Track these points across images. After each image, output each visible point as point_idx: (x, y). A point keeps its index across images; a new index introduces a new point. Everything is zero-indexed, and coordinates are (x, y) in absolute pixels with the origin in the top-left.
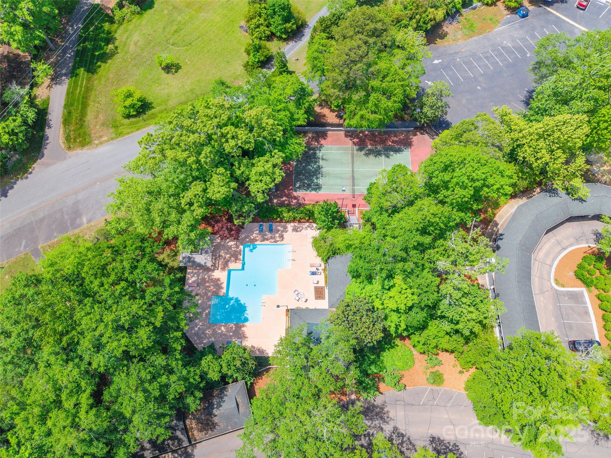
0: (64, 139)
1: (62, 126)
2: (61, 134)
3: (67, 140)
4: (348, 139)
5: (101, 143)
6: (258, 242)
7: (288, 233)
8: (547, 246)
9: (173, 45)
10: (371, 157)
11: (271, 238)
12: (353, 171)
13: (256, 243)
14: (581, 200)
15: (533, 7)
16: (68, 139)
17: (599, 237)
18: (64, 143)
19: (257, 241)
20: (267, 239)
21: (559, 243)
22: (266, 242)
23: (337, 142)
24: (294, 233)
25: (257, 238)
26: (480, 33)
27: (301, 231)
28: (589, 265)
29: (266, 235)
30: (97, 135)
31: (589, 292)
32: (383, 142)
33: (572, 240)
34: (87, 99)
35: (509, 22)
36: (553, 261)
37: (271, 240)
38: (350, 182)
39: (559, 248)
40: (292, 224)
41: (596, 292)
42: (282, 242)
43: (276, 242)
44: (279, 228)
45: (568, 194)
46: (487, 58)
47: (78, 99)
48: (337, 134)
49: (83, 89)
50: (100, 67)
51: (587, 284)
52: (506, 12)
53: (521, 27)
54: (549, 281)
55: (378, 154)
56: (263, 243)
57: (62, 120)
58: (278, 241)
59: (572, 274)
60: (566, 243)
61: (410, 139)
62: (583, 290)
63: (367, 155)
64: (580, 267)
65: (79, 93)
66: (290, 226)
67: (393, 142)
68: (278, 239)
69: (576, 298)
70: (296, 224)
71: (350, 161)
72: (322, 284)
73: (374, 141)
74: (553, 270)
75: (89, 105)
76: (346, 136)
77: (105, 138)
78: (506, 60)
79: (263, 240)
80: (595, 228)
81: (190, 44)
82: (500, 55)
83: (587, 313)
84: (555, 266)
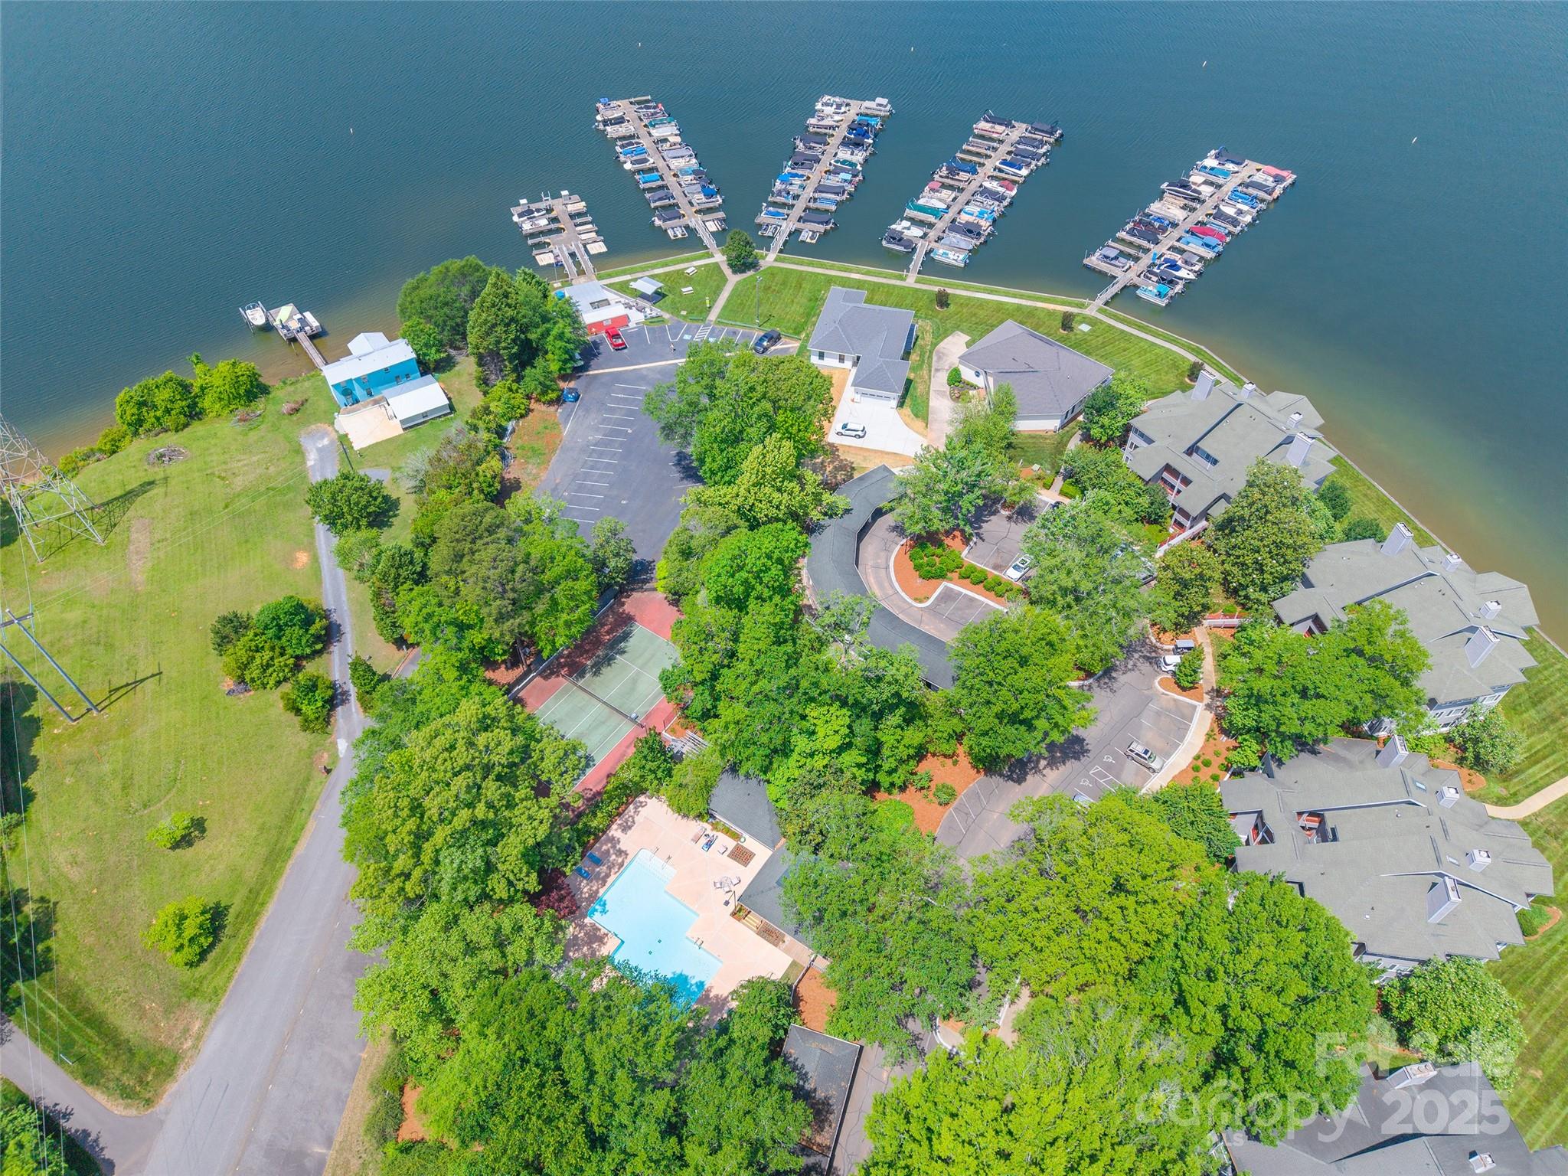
0: (121, 1101)
1: (90, 1089)
2: (104, 1102)
3: (128, 1097)
4: (553, 679)
5: (199, 1038)
6: (602, 891)
7: (622, 840)
8: (872, 580)
9: (145, 806)
10: (605, 670)
11: (610, 868)
12: (604, 703)
13: (600, 895)
14: (847, 511)
15: (573, 382)
16: (127, 1094)
17: (899, 529)
18: (127, 1106)
19: (597, 891)
20: (608, 876)
21: (876, 567)
22: (610, 880)
23: (543, 696)
24: (629, 832)
25: (594, 888)
26: (554, 451)
27: (634, 822)
28: (922, 558)
29: (599, 873)
30: (176, 1034)
31: (951, 580)
32: (597, 643)
33: (883, 554)
34: (88, 1009)
35: (569, 415)
36: (892, 587)
37: (613, 871)
38: (617, 717)
39: (883, 572)
40: (614, 827)
41: (955, 575)
42: (630, 857)
43: (621, 865)
44: (604, 848)
45: (831, 517)
46: (592, 468)
47: (71, 1025)
48: (534, 687)
49: (61, 1006)
50: (48, 949)
51: (941, 576)
52: (552, 409)
53: (587, 410)
54: (912, 606)
55: (608, 660)
56: (607, 885)
57: (79, 1082)
58: (623, 861)
59: (920, 581)
60: (881, 561)
61: (622, 613)
62: (945, 584)
63: (597, 673)
64: (918, 568)
65: (61, 1017)
66: (615, 831)
67: (608, 633)
68: (620, 860)
69: (948, 596)
70: (619, 822)
71: (587, 697)
72: (731, 844)
73: (587, 652)
74: (903, 594)
75: (105, 1013)
76: (546, 678)
77: (196, 1026)
78: (615, 453)
79: (604, 882)
80: (886, 526)
81: (175, 780)
82: (601, 454)
83: (972, 600)
84: (899, 590)
